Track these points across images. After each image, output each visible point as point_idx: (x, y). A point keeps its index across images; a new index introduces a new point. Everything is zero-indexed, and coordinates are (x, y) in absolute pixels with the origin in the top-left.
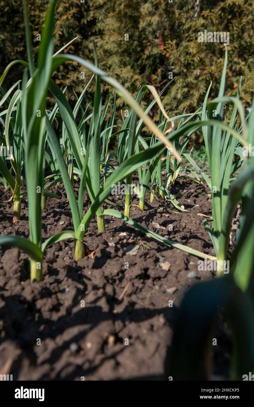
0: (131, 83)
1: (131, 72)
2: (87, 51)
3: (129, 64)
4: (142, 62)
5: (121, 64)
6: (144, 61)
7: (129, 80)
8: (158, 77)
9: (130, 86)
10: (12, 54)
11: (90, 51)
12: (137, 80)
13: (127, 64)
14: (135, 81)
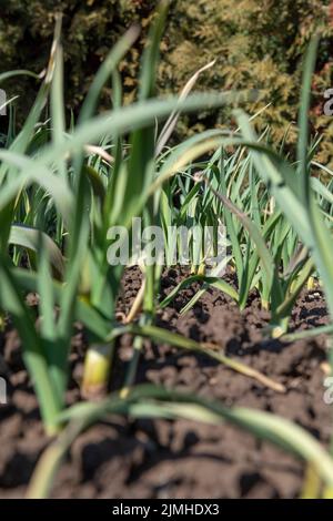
0: (271, 89)
1: (272, 70)
2: (185, 22)
3: (268, 51)
4: (295, 51)
5: (252, 51)
6: (299, 48)
7: (267, 84)
8: (324, 79)
9: (269, 96)
10: (44, 26)
11: (192, 21)
12: (284, 85)
13: (264, 50)
14: (280, 88)
